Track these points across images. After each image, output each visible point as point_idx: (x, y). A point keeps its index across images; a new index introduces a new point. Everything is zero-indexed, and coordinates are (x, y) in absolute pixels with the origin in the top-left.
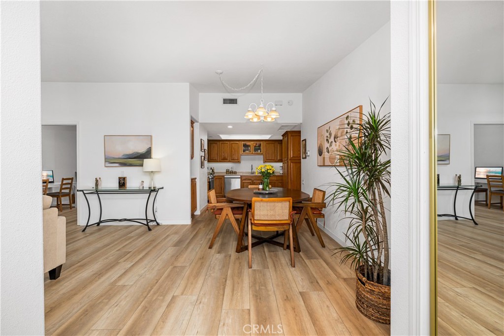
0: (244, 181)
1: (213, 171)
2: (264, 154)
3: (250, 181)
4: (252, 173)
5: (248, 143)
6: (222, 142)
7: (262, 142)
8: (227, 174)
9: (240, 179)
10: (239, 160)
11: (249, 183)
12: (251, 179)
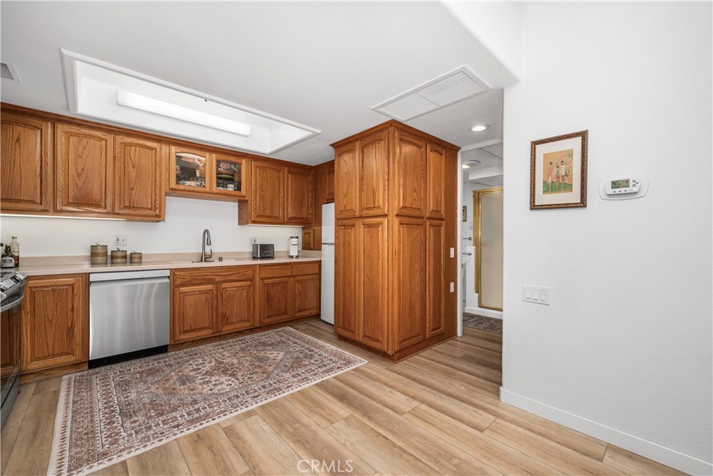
0: (182, 289)
1: (7, 253)
2: (251, 197)
3: (210, 287)
4: (205, 257)
5: (191, 157)
7: (244, 161)
8: (93, 264)
10: (157, 212)
11: (206, 292)
12: (211, 279)
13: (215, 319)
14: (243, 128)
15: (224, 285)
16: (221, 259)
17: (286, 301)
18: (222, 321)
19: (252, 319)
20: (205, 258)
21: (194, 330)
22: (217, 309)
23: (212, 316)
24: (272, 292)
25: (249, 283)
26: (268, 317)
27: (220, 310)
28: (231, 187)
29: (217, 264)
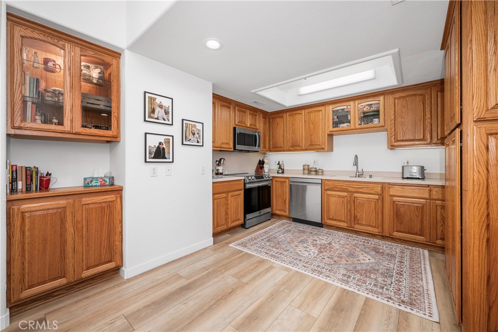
0: (329, 192)
1: (280, 168)
2: (389, 125)
3: (345, 194)
5: (344, 106)
6: (292, 113)
7: (382, 98)
8: (304, 174)
9: (319, 187)
10: (323, 147)
11: (343, 197)
12: (346, 189)
13: (349, 217)
14: (368, 74)
15: (356, 195)
16: (371, 176)
17: (422, 223)
18: (354, 220)
19: (380, 227)
20: (359, 175)
21: (335, 220)
22: (350, 211)
23: (347, 214)
24: (402, 210)
25: (377, 197)
26: (398, 231)
27: (353, 212)
28: (376, 121)
29: (368, 179)
